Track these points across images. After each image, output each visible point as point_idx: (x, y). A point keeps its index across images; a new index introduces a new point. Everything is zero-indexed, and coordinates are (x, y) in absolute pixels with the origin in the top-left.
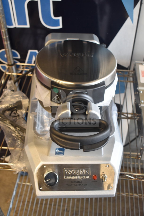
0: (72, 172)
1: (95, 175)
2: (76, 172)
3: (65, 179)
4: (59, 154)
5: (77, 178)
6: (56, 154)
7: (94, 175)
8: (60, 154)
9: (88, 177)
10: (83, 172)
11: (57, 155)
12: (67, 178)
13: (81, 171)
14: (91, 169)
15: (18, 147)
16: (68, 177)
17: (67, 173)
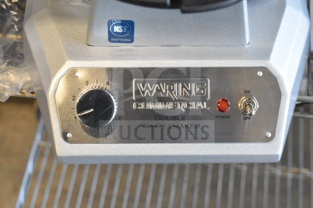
0: (157, 90)
1: (223, 100)
2: (168, 91)
3: (137, 110)
4: (120, 38)
5: (170, 106)
6: (110, 40)
7: (220, 100)
8: (123, 38)
9: (203, 105)
10: (188, 91)
11: (114, 42)
12: (142, 106)
13: (183, 86)
14: (210, 83)
15: (13, 30)
16: (145, 104)
17: (143, 92)
